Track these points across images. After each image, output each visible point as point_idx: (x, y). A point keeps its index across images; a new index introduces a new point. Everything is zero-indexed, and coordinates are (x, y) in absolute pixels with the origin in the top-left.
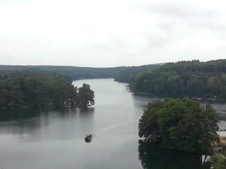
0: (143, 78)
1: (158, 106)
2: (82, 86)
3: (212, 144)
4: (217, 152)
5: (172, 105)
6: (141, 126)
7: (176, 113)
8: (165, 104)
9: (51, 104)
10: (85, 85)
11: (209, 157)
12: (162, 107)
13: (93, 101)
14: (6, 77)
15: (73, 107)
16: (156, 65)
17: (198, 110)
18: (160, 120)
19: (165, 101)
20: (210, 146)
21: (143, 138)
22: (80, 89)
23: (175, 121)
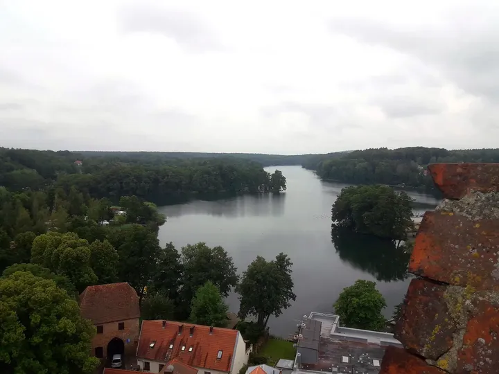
0: (331, 166)
1: (351, 192)
2: (274, 173)
3: (406, 230)
4: (410, 237)
5: (366, 191)
6: (334, 211)
7: (369, 199)
8: (359, 190)
9: (246, 189)
10: (277, 172)
11: (402, 242)
12: (356, 193)
13: (284, 186)
14: (205, 163)
15: (266, 192)
16: (342, 153)
17: (392, 197)
18: (354, 206)
19: (359, 188)
20: (404, 232)
21: (336, 223)
22: (273, 175)
23: (369, 206)
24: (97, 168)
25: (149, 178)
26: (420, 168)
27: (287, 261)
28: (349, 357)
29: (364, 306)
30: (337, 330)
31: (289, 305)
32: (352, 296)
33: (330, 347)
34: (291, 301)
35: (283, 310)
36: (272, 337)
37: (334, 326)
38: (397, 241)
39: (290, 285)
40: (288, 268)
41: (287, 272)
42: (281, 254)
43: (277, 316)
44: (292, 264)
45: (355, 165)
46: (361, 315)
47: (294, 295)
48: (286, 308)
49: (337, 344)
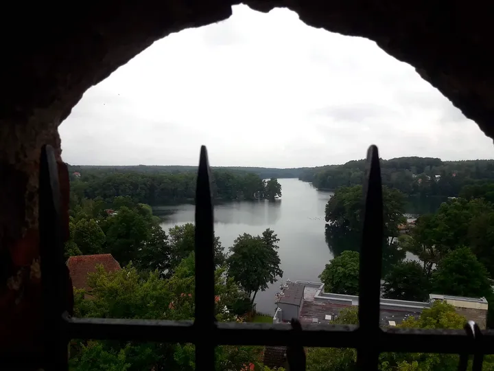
3: (399, 226)
6: (327, 211)
9: (242, 196)
13: (280, 194)
15: (262, 199)
18: (347, 204)
20: (397, 228)
21: (329, 223)
24: (94, 177)
25: (145, 184)
26: (414, 176)
27: (274, 237)
28: (332, 315)
29: (350, 275)
30: (321, 294)
31: (275, 281)
32: (338, 266)
33: (313, 308)
34: (278, 277)
35: (269, 284)
36: (259, 314)
37: (319, 291)
38: (390, 238)
39: (277, 261)
40: (274, 244)
41: (274, 249)
42: (268, 230)
43: (263, 290)
44: (279, 240)
45: (350, 174)
46: (346, 284)
47: (280, 271)
48: (272, 282)
49: (320, 306)
